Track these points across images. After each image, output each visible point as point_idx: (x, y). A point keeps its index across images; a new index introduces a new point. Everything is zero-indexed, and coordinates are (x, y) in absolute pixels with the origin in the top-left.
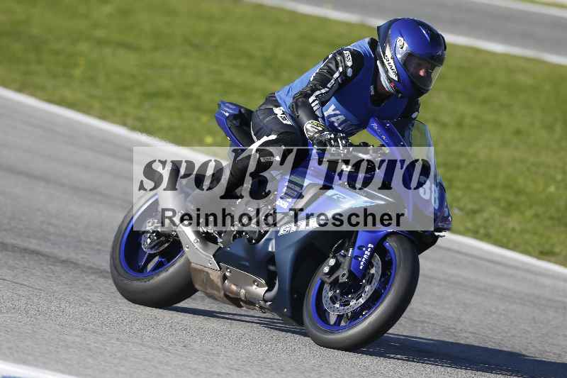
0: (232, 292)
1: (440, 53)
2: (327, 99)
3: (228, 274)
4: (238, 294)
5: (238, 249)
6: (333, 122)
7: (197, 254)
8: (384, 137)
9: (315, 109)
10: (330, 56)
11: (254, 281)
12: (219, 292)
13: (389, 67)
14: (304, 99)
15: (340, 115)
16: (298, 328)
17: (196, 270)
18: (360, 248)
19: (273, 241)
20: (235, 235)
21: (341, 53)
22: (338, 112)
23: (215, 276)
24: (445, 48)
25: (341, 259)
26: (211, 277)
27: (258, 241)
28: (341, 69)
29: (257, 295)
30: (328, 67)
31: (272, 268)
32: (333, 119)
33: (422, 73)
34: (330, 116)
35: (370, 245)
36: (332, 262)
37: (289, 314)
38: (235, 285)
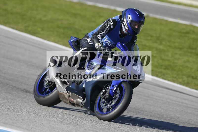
0: (72, 101)
1: (142, 20)
2: (104, 36)
3: (70, 95)
4: (74, 102)
5: (74, 86)
6: (107, 43)
7: (61, 88)
8: (122, 49)
9: (99, 39)
10: (106, 21)
11: (79, 97)
12: (68, 101)
13: (125, 25)
14: (96, 36)
15: (109, 41)
16: (93, 113)
17: (60, 94)
18: (113, 86)
19: (84, 84)
20: (73, 82)
21: (109, 20)
22: (108, 40)
23: (66, 96)
24: (145, 19)
25: (107, 90)
26: (65, 96)
27: (80, 84)
28: (109, 26)
29: (80, 102)
30: (105, 25)
31: (84, 93)
32: (107, 42)
33: (136, 27)
34: (106, 41)
35: (116, 85)
36: (104, 91)
37: (90, 109)
38: (72, 98)
